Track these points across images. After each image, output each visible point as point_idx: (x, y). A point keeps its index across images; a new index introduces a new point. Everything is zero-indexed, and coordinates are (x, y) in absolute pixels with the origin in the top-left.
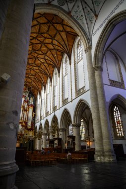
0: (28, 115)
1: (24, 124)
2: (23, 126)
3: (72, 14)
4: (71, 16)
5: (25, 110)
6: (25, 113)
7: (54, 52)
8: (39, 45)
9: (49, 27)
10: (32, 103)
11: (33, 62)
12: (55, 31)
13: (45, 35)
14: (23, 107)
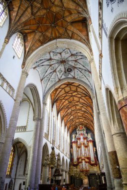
0: (89, 150)
1: (87, 160)
2: (86, 162)
3: (76, 77)
4: (76, 79)
5: (86, 147)
6: (87, 150)
7: (83, 98)
8: (71, 98)
9: (70, 87)
10: (91, 139)
11: (75, 109)
12: (75, 87)
13: (71, 92)
14: (84, 144)
